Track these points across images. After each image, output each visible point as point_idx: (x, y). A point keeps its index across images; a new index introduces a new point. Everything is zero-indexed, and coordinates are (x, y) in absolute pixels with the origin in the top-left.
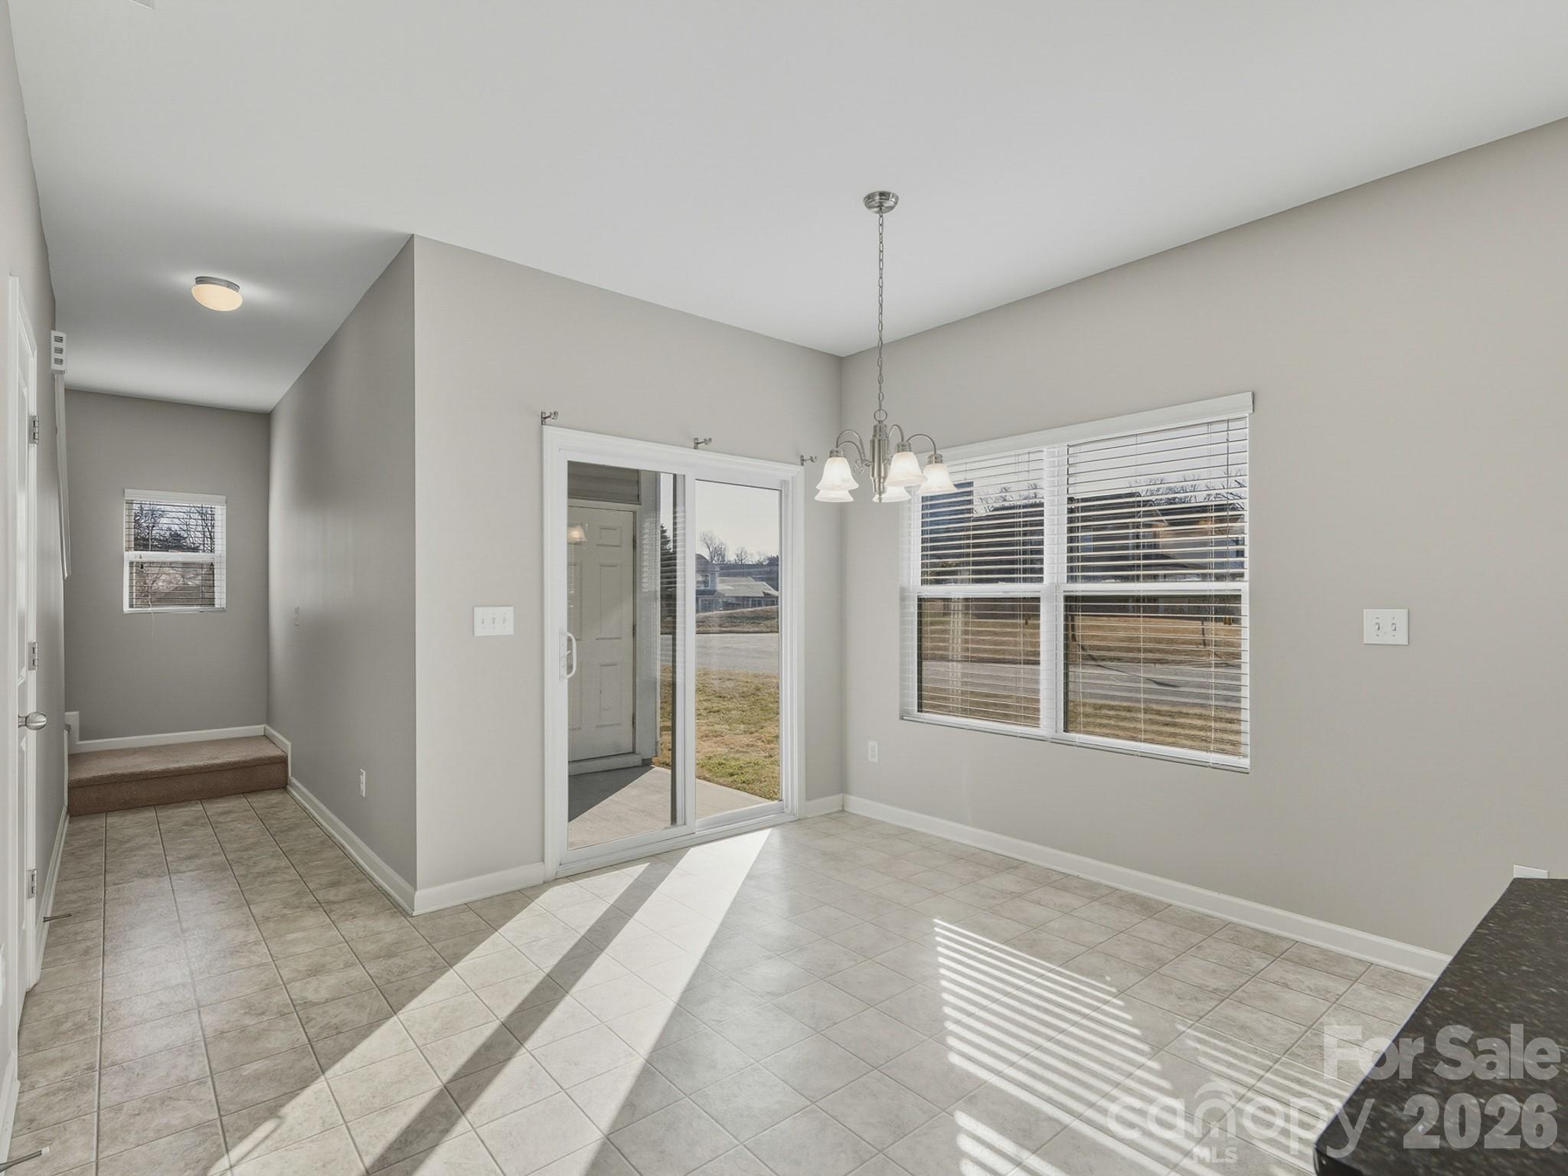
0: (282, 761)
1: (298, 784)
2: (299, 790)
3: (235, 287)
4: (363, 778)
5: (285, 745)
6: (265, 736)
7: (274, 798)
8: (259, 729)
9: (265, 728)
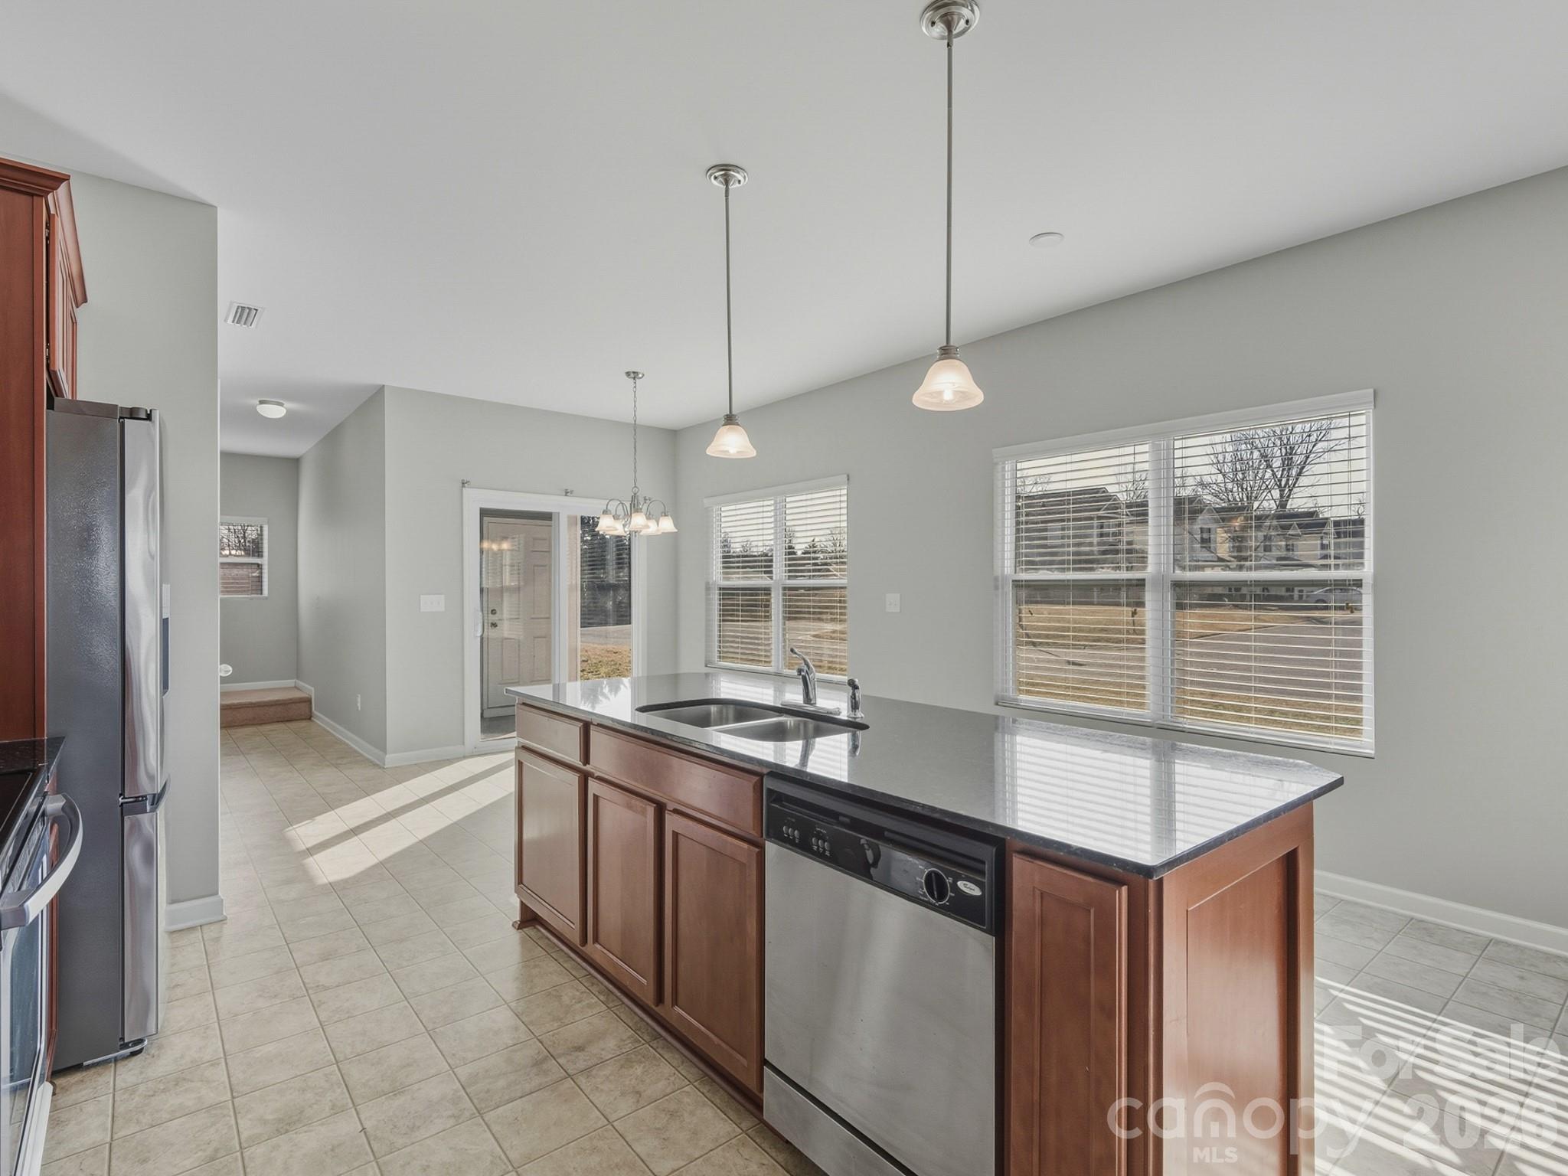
0: (309, 701)
1: (319, 714)
2: (321, 719)
3: (281, 405)
4: (359, 699)
5: (309, 690)
6: (295, 687)
7: (304, 724)
8: (290, 683)
9: (295, 682)
